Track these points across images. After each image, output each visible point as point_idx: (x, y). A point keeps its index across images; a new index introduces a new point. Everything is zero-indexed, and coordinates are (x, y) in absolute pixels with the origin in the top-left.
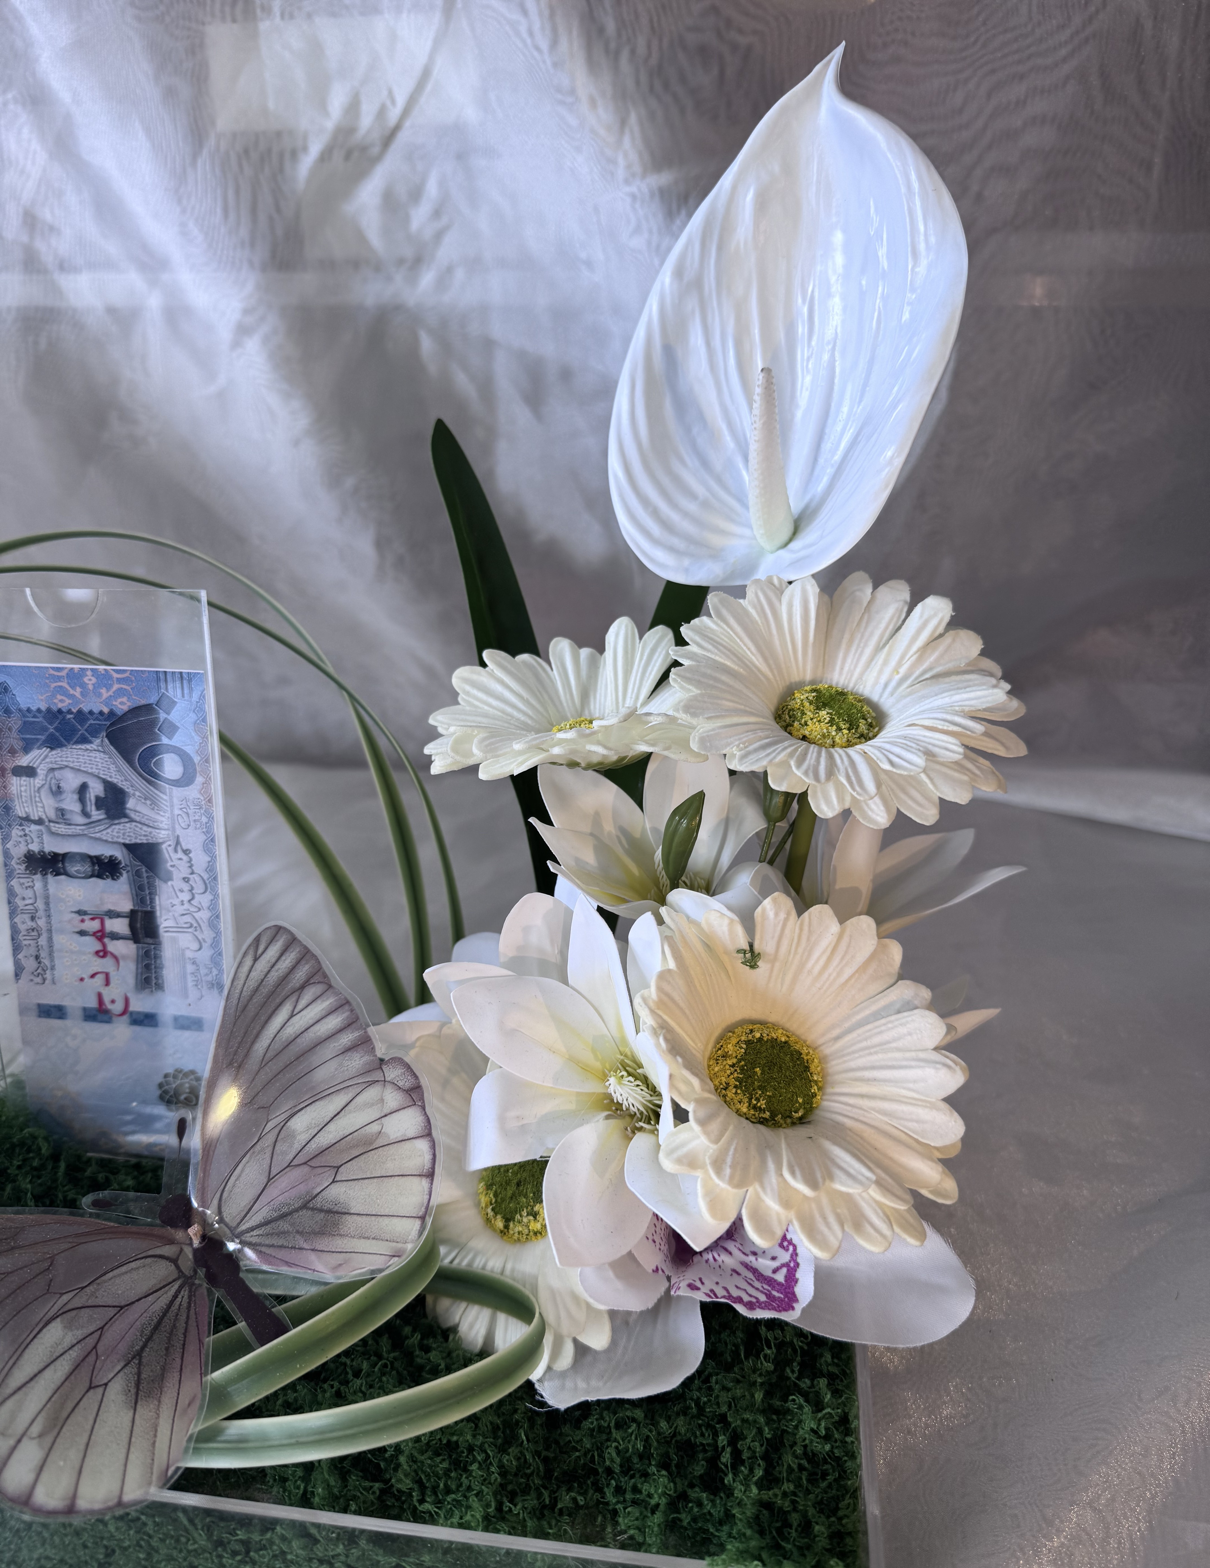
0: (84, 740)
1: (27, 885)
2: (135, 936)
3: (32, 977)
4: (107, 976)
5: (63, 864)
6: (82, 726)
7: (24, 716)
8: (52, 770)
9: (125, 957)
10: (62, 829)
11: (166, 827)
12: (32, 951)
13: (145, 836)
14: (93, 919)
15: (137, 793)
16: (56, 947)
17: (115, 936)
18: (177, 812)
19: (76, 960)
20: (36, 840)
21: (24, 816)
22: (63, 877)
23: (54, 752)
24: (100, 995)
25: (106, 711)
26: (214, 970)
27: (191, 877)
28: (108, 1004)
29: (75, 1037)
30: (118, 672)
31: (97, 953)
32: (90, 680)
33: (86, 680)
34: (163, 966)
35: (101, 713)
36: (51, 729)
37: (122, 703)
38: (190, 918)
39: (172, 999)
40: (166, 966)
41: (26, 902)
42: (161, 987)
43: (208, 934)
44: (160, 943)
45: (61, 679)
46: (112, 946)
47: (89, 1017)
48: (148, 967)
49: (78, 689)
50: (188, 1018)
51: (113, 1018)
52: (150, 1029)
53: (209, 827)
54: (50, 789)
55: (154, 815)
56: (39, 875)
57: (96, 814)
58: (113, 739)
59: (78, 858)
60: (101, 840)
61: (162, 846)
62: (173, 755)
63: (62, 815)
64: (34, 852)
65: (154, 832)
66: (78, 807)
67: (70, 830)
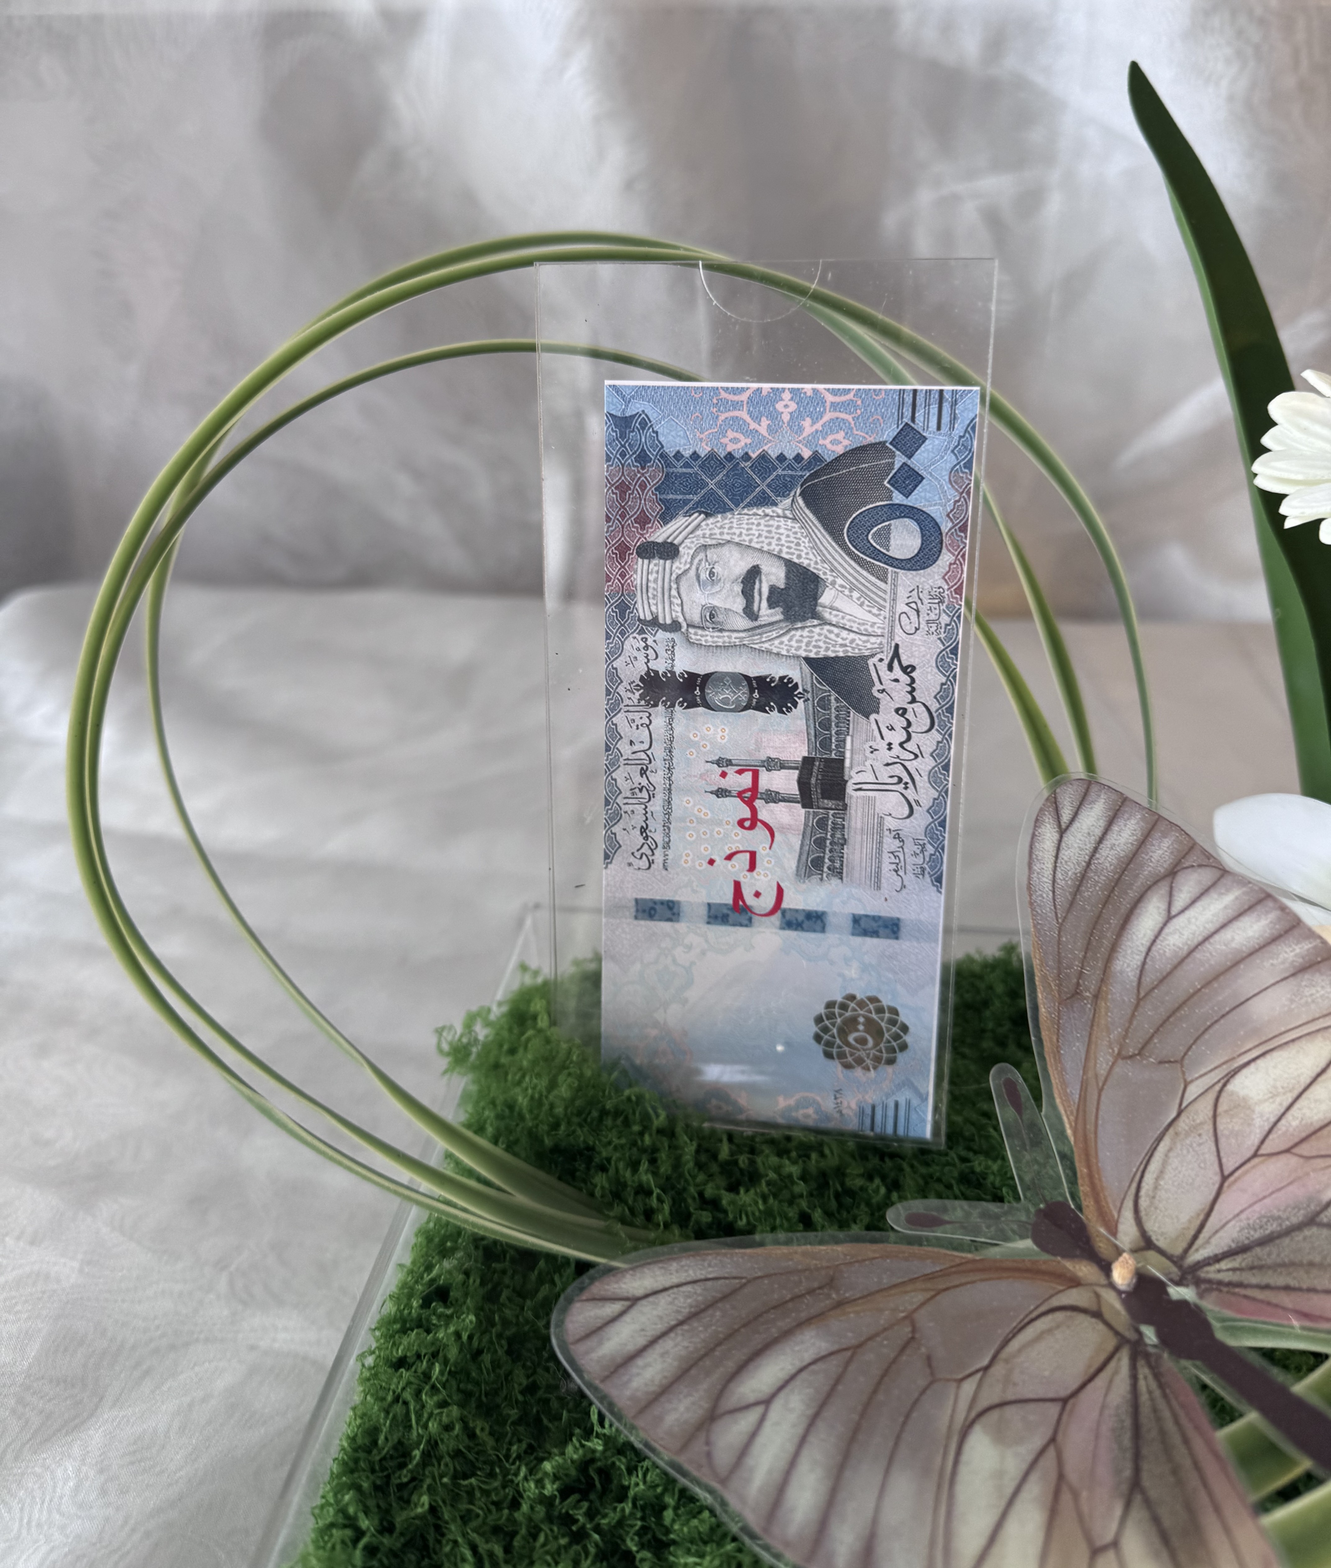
0: (764, 501)
1: (639, 722)
2: (806, 798)
3: (631, 859)
4: (753, 855)
5: (702, 690)
6: (764, 479)
7: (669, 465)
8: (705, 547)
9: (784, 829)
10: (708, 637)
11: (879, 632)
12: (639, 820)
13: (842, 645)
14: (740, 772)
15: (839, 581)
16: (676, 812)
17: (773, 797)
18: (901, 607)
19: (705, 833)
20: (663, 654)
21: (649, 618)
22: (700, 709)
23: (711, 520)
24: (737, 885)
25: (807, 454)
26: (928, 847)
27: (909, 707)
28: (750, 899)
29: (689, 948)
30: (834, 392)
31: (741, 823)
32: (786, 407)
33: (779, 406)
34: (844, 842)
35: (798, 458)
36: (712, 484)
37: (835, 442)
38: (898, 770)
39: (854, 891)
40: (851, 841)
41: (636, 748)
42: (838, 872)
43: (925, 794)
44: (845, 807)
45: (737, 406)
46: (765, 811)
47: (716, 917)
48: (820, 843)
49: (765, 422)
50: (876, 919)
51: (755, 918)
52: (812, 935)
53: (950, 631)
54: (698, 577)
55: (861, 614)
56: (661, 708)
57: (767, 614)
58: (812, 498)
59: (728, 681)
60: (769, 652)
61: (871, 662)
62: (907, 521)
63: (712, 616)
64: (656, 672)
65: (859, 640)
66: (739, 604)
67: (722, 639)
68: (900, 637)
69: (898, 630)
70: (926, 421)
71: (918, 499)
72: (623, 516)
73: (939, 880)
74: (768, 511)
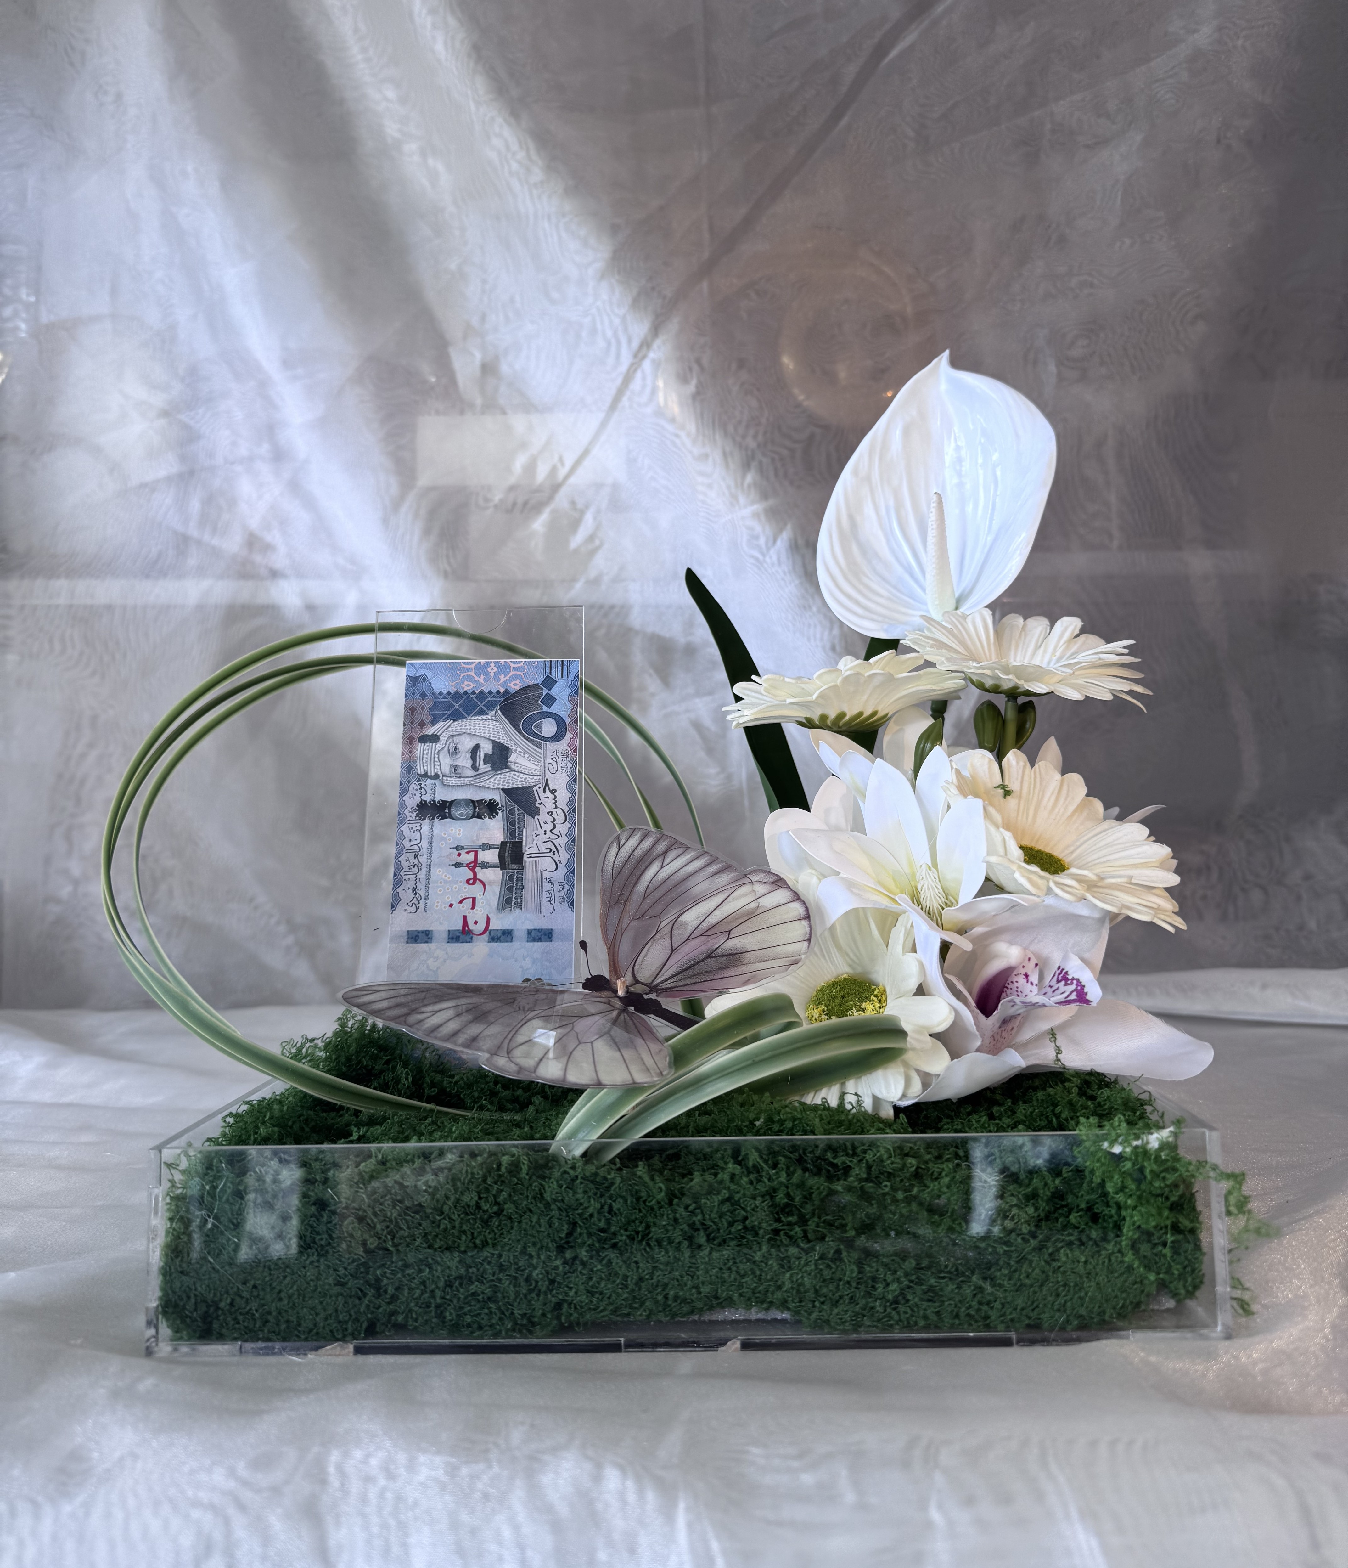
0: (482, 712)
1: (415, 829)
2: (502, 865)
3: (407, 907)
4: (474, 899)
5: (449, 809)
6: (482, 702)
7: (436, 698)
8: (453, 736)
9: (491, 883)
10: (453, 781)
11: (539, 773)
12: (411, 884)
13: (521, 781)
14: (468, 853)
15: (519, 749)
16: (433, 878)
17: (485, 865)
19: (448, 889)
20: (429, 791)
21: (423, 773)
22: (448, 820)
23: (456, 723)
24: (465, 918)
25: (502, 690)
26: (566, 886)
27: (554, 811)
28: (471, 926)
29: (437, 958)
30: (514, 663)
31: (468, 881)
32: (492, 670)
33: (489, 670)
34: (523, 887)
35: (498, 692)
36: (457, 706)
37: (515, 685)
38: (549, 845)
39: (528, 915)
40: (526, 887)
41: (412, 843)
42: (520, 906)
43: (564, 856)
44: (523, 868)
45: (469, 670)
46: (482, 874)
47: (452, 938)
48: (510, 889)
49: (482, 677)
50: (540, 930)
51: (475, 937)
52: (506, 944)
53: (572, 770)
54: (449, 751)
55: (530, 765)
56: (427, 820)
57: (483, 767)
58: (505, 711)
59: (463, 804)
60: (484, 787)
61: (535, 789)
62: (550, 719)
63: (455, 770)
64: (425, 801)
65: (529, 778)
66: (469, 763)
67: (462, 781)
68: (549, 776)
69: (547, 771)
70: (556, 674)
71: (554, 709)
72: (412, 723)
73: (572, 904)
74: (484, 717)
